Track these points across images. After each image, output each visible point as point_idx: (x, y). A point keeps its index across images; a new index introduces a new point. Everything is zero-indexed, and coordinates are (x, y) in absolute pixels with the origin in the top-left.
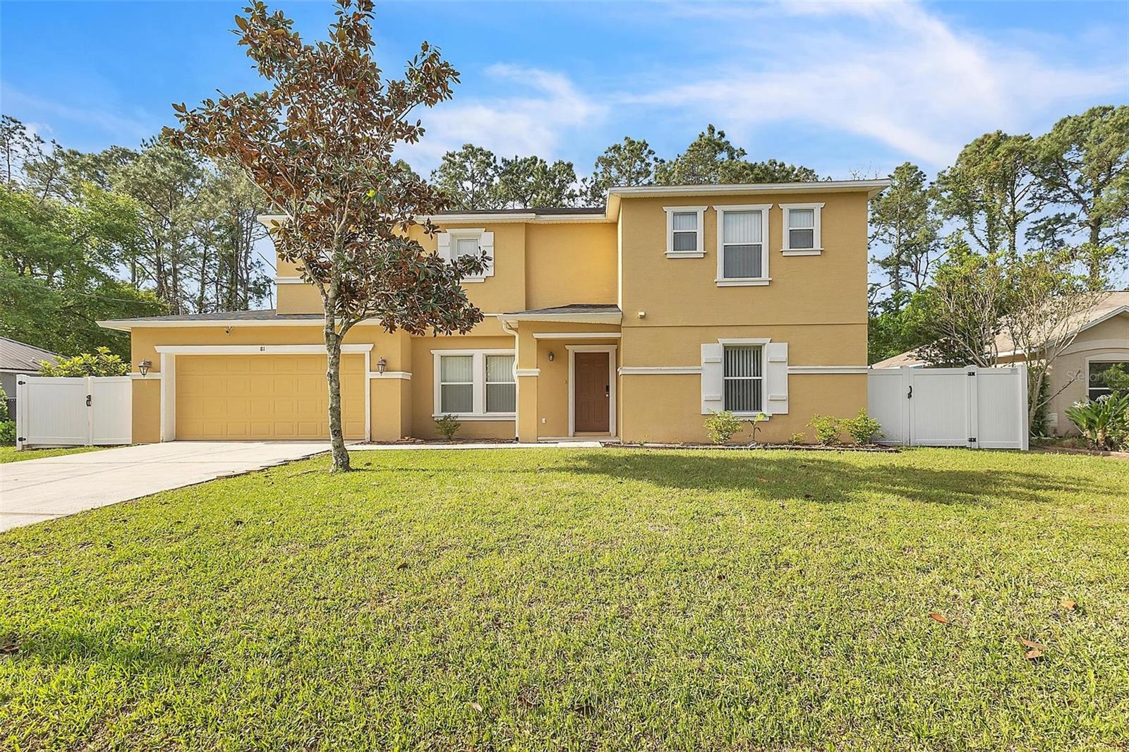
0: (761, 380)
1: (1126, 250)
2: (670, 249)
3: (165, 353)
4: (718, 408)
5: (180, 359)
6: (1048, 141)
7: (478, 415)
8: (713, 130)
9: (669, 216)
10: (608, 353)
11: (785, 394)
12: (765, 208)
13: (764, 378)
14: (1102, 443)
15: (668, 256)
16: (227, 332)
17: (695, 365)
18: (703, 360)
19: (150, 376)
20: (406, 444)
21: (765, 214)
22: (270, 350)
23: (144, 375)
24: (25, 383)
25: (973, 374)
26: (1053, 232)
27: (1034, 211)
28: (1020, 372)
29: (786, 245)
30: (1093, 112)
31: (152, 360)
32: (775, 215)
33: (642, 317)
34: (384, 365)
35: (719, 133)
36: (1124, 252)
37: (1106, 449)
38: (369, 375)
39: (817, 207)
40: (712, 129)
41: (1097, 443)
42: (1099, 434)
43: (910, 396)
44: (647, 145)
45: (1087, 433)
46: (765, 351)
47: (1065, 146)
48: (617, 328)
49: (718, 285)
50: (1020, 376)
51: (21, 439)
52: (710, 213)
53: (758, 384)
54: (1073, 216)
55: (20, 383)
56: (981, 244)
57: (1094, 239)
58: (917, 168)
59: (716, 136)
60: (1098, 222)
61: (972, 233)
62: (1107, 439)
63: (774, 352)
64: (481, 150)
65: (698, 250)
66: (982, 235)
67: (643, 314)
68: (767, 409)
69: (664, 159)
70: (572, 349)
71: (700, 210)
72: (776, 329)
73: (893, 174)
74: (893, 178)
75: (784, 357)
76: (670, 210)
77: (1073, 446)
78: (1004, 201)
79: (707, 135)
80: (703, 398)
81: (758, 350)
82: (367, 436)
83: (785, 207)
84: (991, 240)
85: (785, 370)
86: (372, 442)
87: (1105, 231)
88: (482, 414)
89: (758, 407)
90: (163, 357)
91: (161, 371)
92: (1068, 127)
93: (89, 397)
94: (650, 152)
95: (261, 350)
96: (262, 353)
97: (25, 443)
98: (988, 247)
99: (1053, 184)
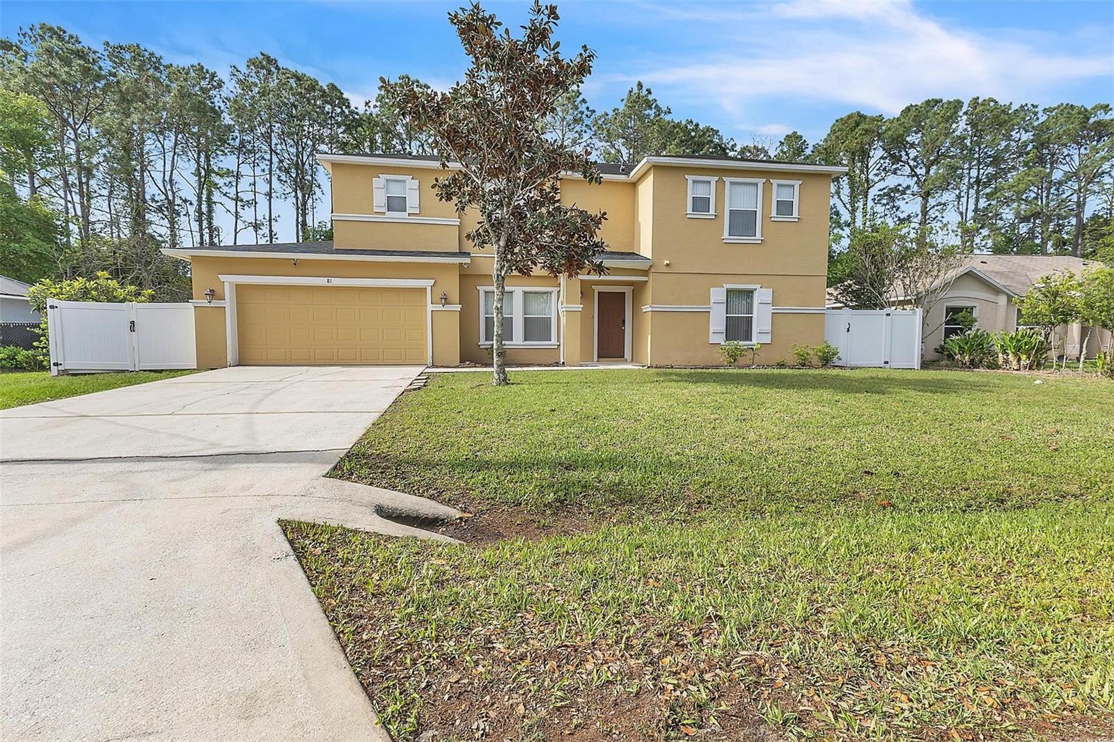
0: (752, 317)
1: (943, 217)
2: (689, 210)
3: (230, 282)
4: (721, 339)
5: (240, 289)
6: (896, 124)
7: (518, 343)
8: (642, 86)
9: (690, 182)
10: (624, 293)
11: (769, 328)
12: (761, 181)
13: (755, 315)
14: (968, 363)
15: (688, 216)
16: (295, 264)
17: (707, 305)
18: (712, 301)
19: (215, 303)
20: (467, 367)
21: (760, 186)
22: (336, 282)
23: (210, 302)
24: (57, 307)
25: (889, 315)
26: (893, 199)
27: (880, 180)
28: (918, 313)
29: (774, 213)
30: (928, 102)
31: (215, 289)
32: (767, 188)
33: (667, 265)
34: (446, 300)
35: (647, 90)
36: (941, 219)
37: (970, 368)
38: (430, 307)
39: (797, 183)
40: (640, 85)
41: (965, 364)
42: (967, 357)
43: (848, 330)
44: (581, 93)
45: (958, 357)
46: (756, 295)
47: (908, 131)
48: (645, 273)
49: (725, 241)
50: (918, 317)
51: (56, 364)
52: (720, 183)
53: (749, 321)
54: (908, 187)
55: (52, 307)
56: (845, 207)
57: (924, 207)
58: (802, 137)
59: (644, 92)
60: (928, 194)
61: (839, 197)
62: (972, 361)
63: (762, 296)
64: (418, 82)
65: (711, 213)
66: (846, 199)
67: (668, 262)
68: (756, 340)
69: (595, 109)
70: (597, 289)
71: (714, 179)
72: (765, 277)
73: (783, 141)
74: (783, 143)
75: (770, 300)
76: (690, 178)
77: (947, 366)
78: (862, 171)
79: (636, 90)
80: (711, 331)
81: (749, 293)
82: (429, 361)
83: (775, 182)
84: (852, 203)
85: (769, 310)
86: (433, 366)
87: (932, 202)
88: (521, 343)
89: (748, 337)
90: (227, 286)
91: (226, 298)
92: (913, 113)
93: (133, 323)
94: (584, 101)
95: (328, 282)
96: (329, 285)
97: (60, 368)
98: (850, 208)
99: (896, 159)
